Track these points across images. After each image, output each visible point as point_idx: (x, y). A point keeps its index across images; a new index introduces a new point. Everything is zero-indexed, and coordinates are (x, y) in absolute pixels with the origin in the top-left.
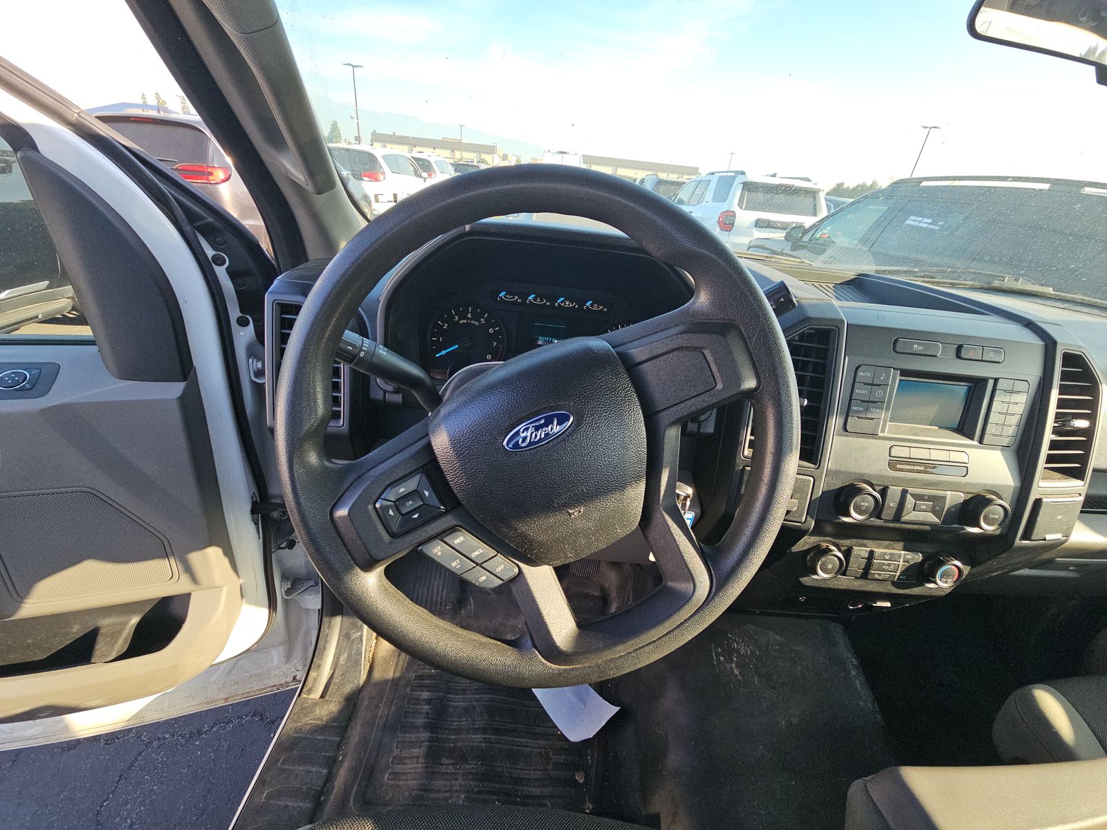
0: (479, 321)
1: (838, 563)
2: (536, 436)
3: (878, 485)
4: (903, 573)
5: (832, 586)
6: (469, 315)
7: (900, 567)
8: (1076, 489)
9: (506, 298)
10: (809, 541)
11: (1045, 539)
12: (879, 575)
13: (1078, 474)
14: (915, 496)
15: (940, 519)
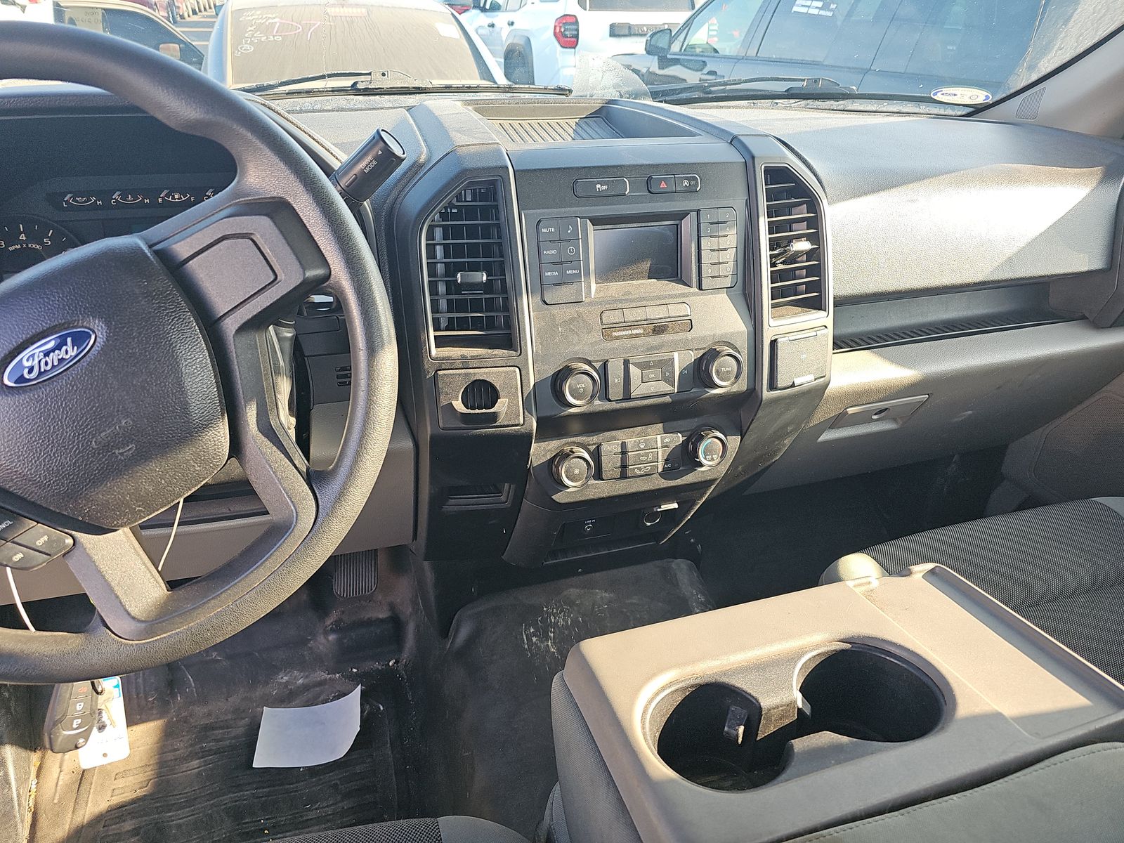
0: (42, 243)
1: (585, 465)
2: (46, 364)
3: (597, 361)
4: (667, 461)
5: (592, 497)
6: (23, 237)
7: (660, 454)
8: (822, 321)
9: (77, 202)
10: (549, 448)
11: (793, 385)
12: (640, 469)
13: (817, 304)
14: (639, 365)
15: (673, 386)
